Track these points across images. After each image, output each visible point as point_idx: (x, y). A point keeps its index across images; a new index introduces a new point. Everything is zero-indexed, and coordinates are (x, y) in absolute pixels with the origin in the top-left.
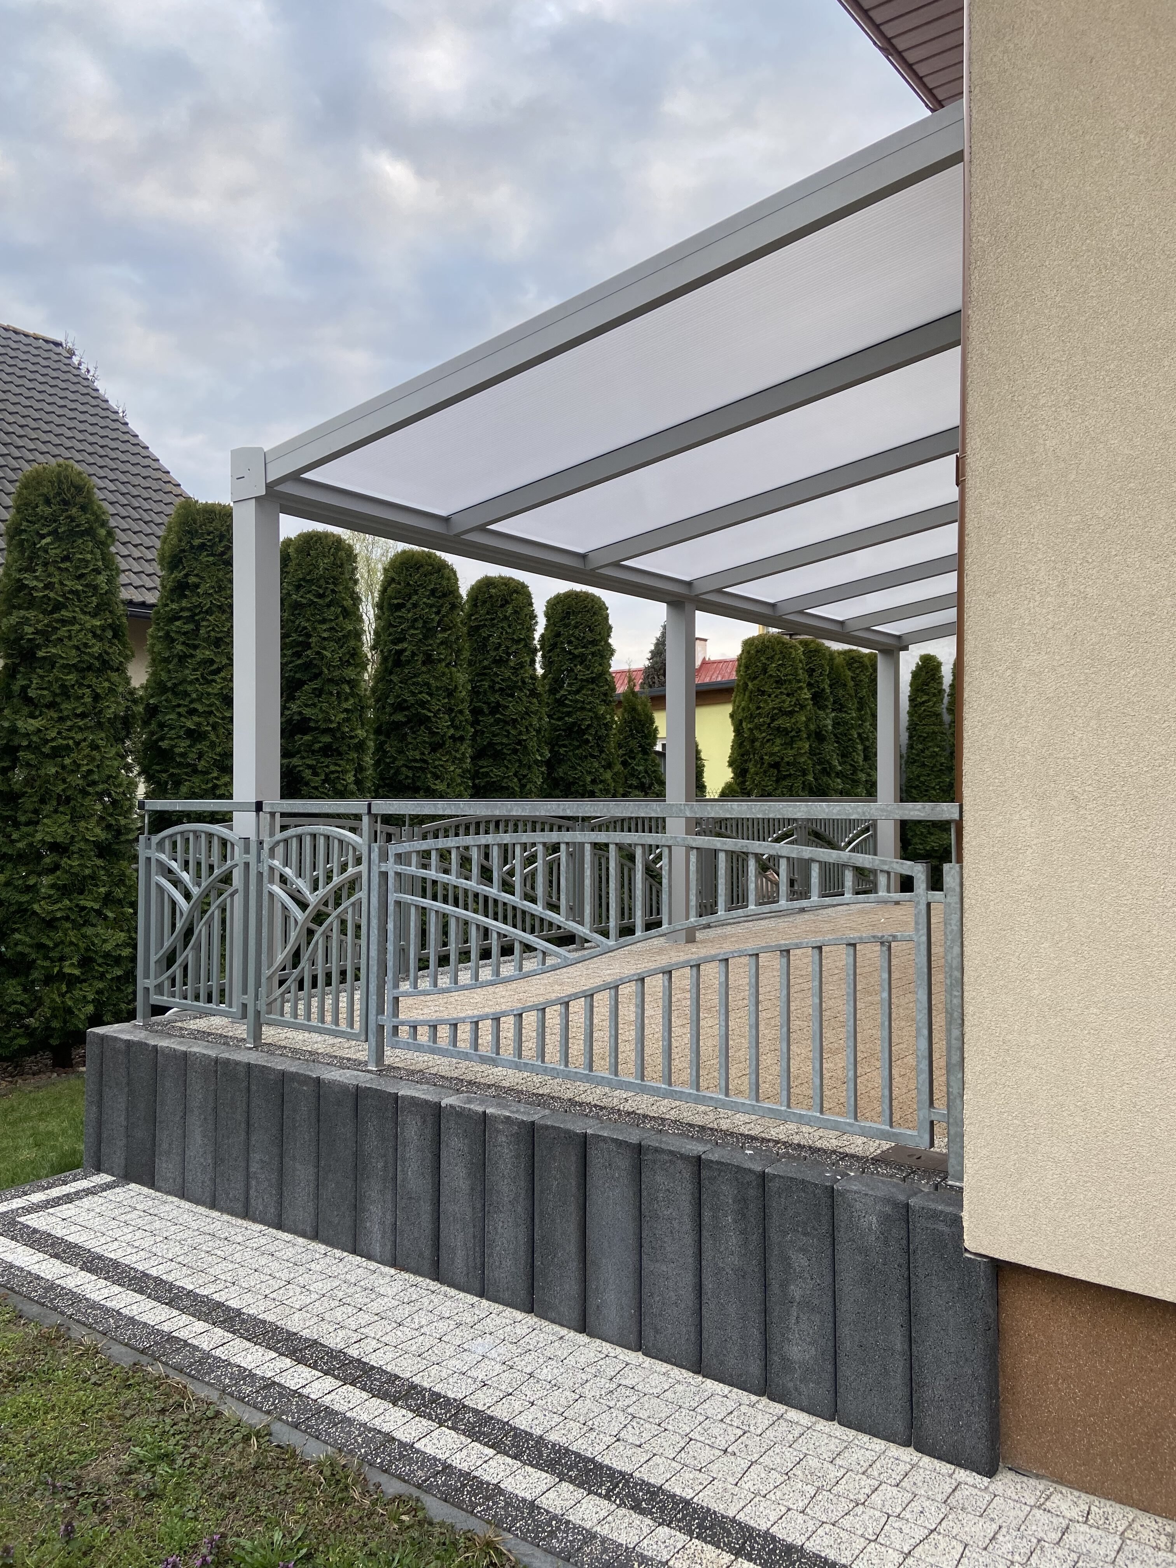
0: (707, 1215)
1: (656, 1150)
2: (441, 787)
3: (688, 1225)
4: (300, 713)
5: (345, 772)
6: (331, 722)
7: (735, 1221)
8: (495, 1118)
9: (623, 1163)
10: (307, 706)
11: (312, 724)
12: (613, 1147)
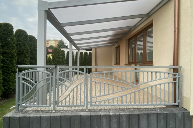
0: (159, 120)
1: (151, 114)
2: (26, 63)
3: (156, 122)
4: (5, 51)
5: (13, 60)
6: (11, 52)
7: (163, 120)
8: (122, 115)
9: (146, 117)
10: (7, 50)
11: (7, 53)
12: (144, 115)
